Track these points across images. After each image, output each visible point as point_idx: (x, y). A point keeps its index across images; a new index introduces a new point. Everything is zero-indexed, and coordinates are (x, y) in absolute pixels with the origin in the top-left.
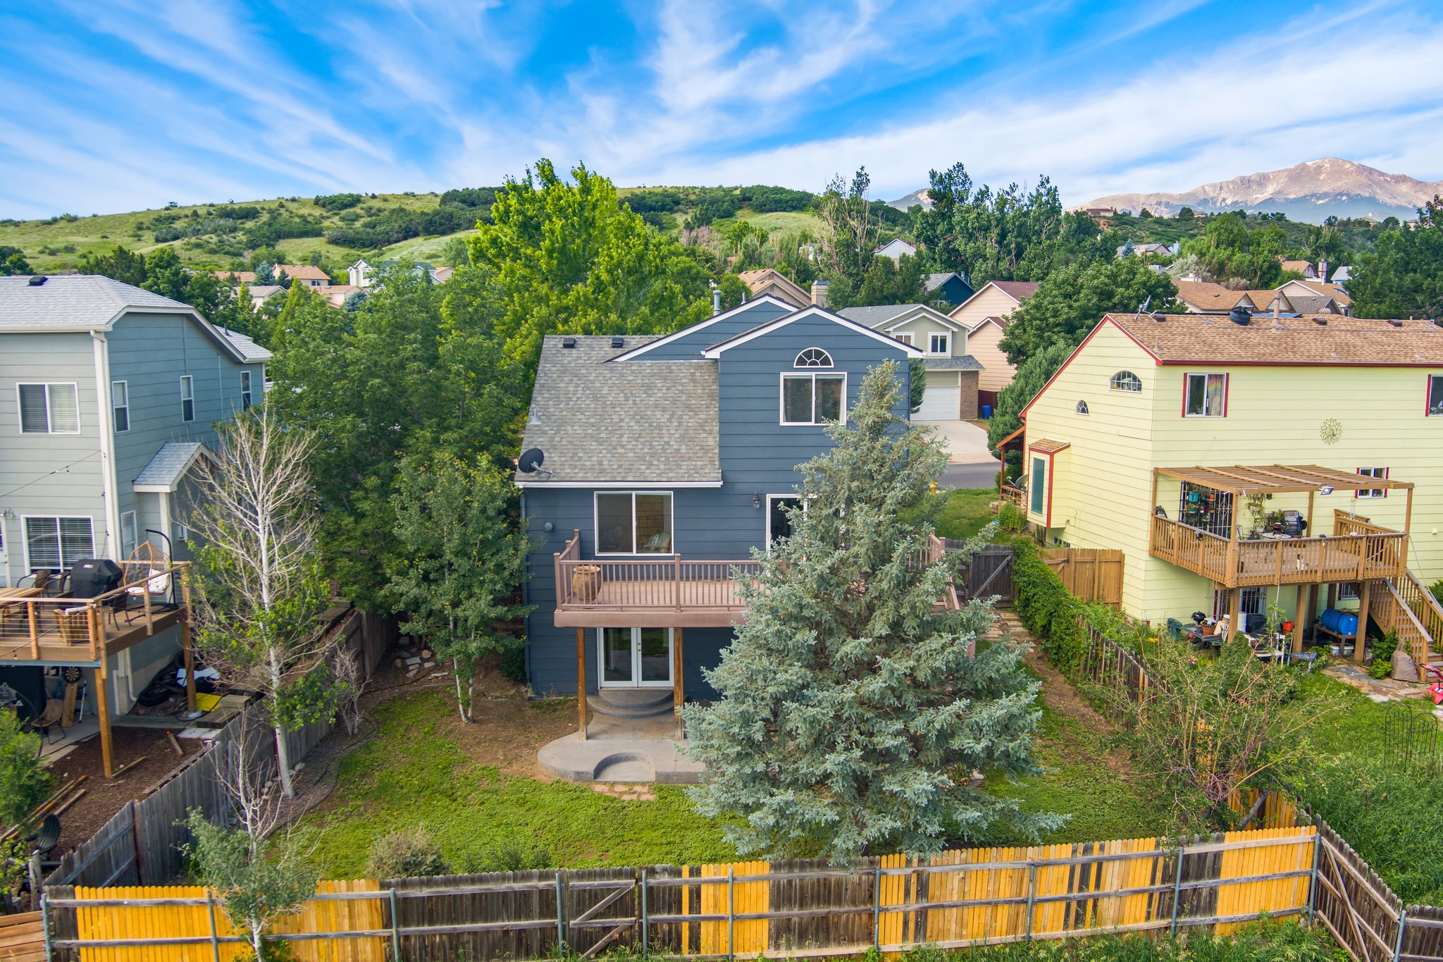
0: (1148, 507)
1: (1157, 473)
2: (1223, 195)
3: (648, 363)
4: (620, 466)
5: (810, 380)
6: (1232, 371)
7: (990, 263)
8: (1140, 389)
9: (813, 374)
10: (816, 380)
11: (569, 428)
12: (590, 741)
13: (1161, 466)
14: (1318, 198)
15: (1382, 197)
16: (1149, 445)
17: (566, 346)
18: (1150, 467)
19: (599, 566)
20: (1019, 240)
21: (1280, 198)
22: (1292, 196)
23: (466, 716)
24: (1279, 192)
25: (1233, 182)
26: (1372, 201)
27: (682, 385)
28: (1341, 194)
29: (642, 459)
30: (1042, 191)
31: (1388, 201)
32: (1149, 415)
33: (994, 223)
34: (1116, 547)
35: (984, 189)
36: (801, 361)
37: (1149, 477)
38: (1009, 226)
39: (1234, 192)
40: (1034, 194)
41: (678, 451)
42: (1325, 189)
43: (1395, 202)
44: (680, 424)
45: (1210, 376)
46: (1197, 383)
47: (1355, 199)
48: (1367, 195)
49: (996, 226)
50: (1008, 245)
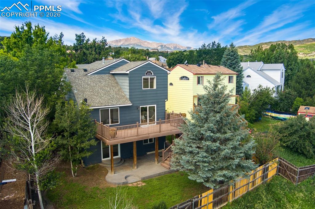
0: (192, 104)
1: (194, 97)
2: (113, 43)
3: (96, 75)
4: (105, 102)
5: (148, 78)
6: (204, 76)
7: (94, 56)
8: (189, 79)
9: (149, 77)
10: (150, 78)
11: (86, 93)
12: (115, 174)
13: (195, 95)
14: (131, 45)
15: (142, 45)
16: (192, 91)
17: (72, 71)
18: (193, 95)
19: (116, 128)
20: (99, 50)
21: (124, 44)
22: (126, 44)
23: (74, 175)
24: (123, 43)
25: (114, 41)
26: (140, 46)
27: (108, 81)
28: (135, 44)
29: (109, 100)
30: (103, 40)
31: (143, 46)
32: (192, 85)
33: (93, 47)
34: (184, 113)
35: (88, 39)
36: (147, 74)
37: (193, 97)
38: (97, 48)
39: (115, 43)
40: (101, 40)
41: (117, 97)
42: (132, 43)
43: (144, 46)
44: (113, 91)
45: (201, 77)
46: (199, 78)
47: (138, 45)
48: (139, 44)
49: (94, 47)
50: (97, 51)
